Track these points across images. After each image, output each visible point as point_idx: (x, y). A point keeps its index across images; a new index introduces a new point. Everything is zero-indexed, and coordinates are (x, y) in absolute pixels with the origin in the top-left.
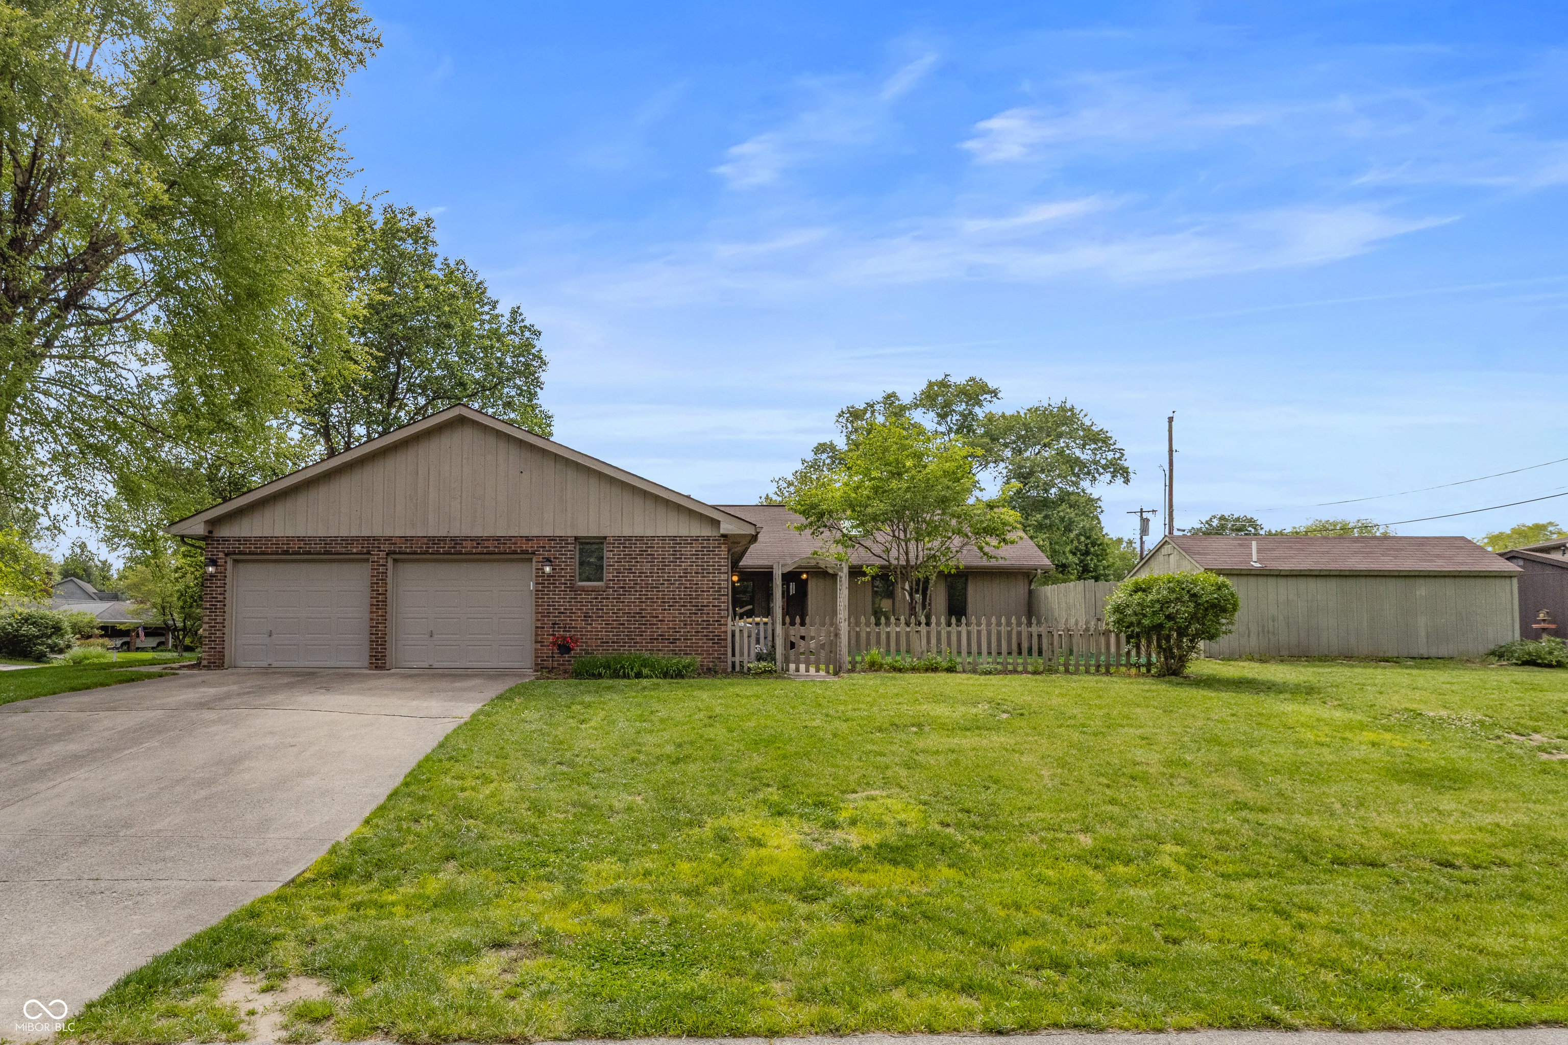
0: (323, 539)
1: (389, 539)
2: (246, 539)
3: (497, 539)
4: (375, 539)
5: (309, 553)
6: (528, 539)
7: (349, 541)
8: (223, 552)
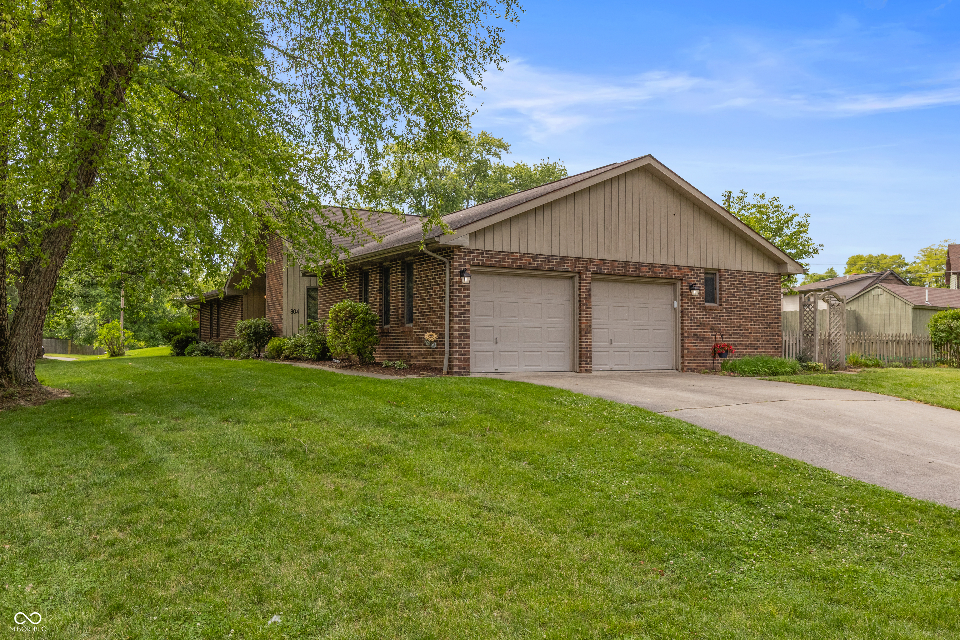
0: (547, 257)
1: (593, 261)
2: (488, 253)
3: (661, 266)
4: (584, 260)
5: (536, 269)
6: (679, 268)
7: (566, 260)
8: (469, 263)
